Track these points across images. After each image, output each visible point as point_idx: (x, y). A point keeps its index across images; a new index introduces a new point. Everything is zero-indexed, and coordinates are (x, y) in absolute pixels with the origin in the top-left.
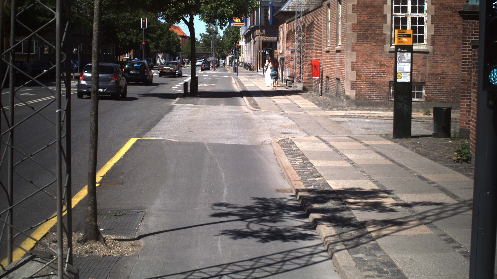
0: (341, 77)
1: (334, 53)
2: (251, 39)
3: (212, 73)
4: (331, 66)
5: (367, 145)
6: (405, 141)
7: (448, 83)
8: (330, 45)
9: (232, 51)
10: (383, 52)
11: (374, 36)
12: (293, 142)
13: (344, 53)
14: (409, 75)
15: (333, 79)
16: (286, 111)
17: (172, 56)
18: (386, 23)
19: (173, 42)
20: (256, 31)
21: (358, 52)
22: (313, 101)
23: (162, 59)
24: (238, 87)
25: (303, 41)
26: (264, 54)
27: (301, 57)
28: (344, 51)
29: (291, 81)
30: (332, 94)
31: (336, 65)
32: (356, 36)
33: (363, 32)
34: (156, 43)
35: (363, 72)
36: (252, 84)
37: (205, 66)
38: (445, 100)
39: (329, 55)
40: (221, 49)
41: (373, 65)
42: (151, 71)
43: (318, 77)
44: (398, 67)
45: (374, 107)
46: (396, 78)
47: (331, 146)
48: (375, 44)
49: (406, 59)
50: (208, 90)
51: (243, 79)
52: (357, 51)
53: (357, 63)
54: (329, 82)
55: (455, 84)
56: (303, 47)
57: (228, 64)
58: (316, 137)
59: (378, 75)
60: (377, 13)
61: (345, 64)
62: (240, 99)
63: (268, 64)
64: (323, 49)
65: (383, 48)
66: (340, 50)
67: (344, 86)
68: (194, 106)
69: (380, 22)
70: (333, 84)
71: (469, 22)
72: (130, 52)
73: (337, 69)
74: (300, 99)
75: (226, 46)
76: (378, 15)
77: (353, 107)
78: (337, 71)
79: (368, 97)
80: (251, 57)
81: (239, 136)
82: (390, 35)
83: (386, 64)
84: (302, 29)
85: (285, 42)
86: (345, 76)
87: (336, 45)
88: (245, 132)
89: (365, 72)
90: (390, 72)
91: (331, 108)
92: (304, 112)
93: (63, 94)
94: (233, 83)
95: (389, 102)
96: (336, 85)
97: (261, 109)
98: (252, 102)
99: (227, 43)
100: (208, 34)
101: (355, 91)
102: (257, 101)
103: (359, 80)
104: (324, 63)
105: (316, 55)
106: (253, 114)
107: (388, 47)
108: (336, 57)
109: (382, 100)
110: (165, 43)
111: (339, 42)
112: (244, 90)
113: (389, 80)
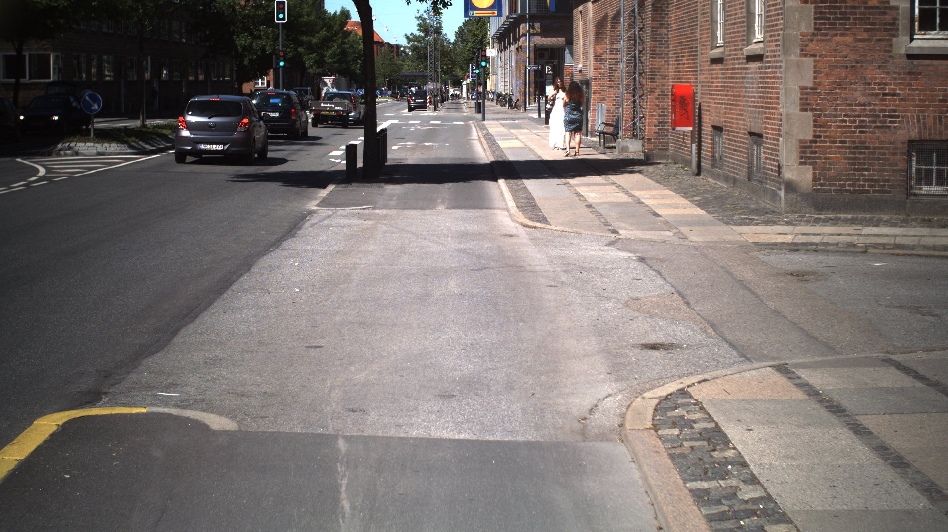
0: (766, 128)
1: (741, 64)
2: (510, 44)
3: (428, 116)
4: (730, 100)
8: (725, 43)
9: (472, 70)
10: (890, 57)
11: (864, 14)
13: (777, 62)
15: (738, 133)
16: (622, 229)
17: (353, 82)
19: (354, 53)
20: (521, 26)
21: (818, 58)
22: (685, 193)
23: (333, 87)
24: (485, 150)
25: (639, 37)
26: (540, 74)
27: (635, 78)
28: (775, 56)
29: (611, 135)
30: (734, 173)
31: (748, 97)
32: (813, 14)
33: (831, 2)
34: (318, 55)
35: (835, 116)
36: (517, 141)
37: (416, 101)
39: (722, 69)
40: (449, 66)
41: (863, 95)
43: (691, 129)
45: (864, 211)
48: (866, 35)
50: (412, 159)
51: (497, 129)
52: (814, 56)
53: (816, 89)
54: (722, 140)
56: (641, 52)
57: (465, 95)
58: (779, 369)
59: (875, 122)
61: (782, 92)
62: (492, 186)
63: (555, 95)
64: (702, 54)
65: (891, 46)
66: (762, 53)
67: (777, 156)
68: (366, 214)
70: (736, 146)
72: (267, 75)
73: (750, 106)
74: (648, 188)
75: (460, 59)
77: (807, 213)
78: (751, 112)
79: (849, 186)
80: (512, 80)
81: (487, 370)
82: (909, 10)
83: (898, 92)
84: (636, 10)
85: (590, 44)
86: (780, 125)
87: (745, 42)
88: (512, 345)
89: (840, 115)
90: (909, 114)
91: (747, 218)
92: (675, 231)
93: (42, 179)
94: (473, 138)
95: (907, 198)
96: (747, 149)
97: (551, 222)
98: (522, 198)
99: (462, 53)
100: (422, 34)
101: (811, 167)
102: (534, 194)
103: (822, 139)
104: (706, 90)
105: (679, 72)
106: (529, 242)
107: (903, 45)
108: (746, 73)
109: (886, 192)
110: (335, 55)
111: (754, 34)
112: (500, 159)
113: (907, 138)
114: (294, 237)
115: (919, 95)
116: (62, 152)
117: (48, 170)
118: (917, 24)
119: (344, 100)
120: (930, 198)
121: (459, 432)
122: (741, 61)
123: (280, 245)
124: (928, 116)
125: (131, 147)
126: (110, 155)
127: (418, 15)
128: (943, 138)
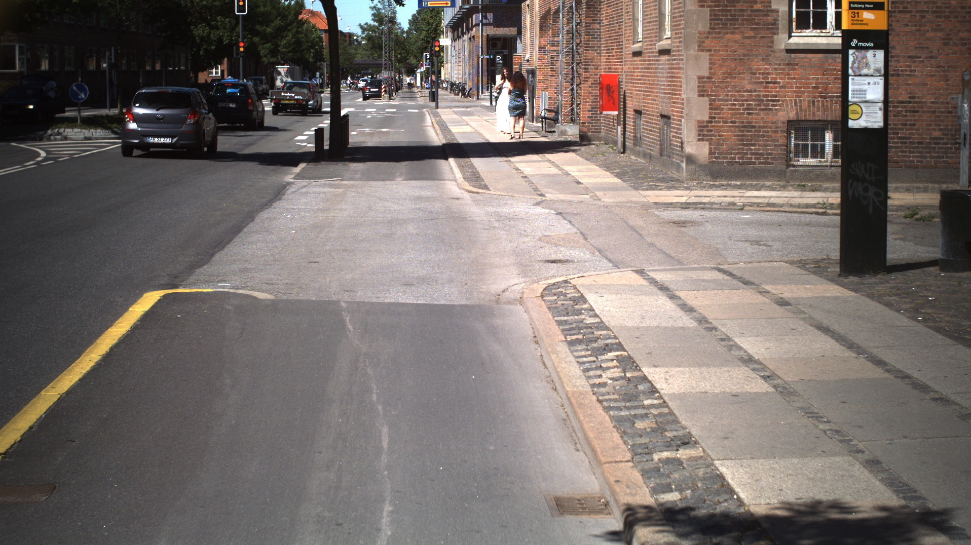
0: (673, 111)
1: (655, 56)
2: (463, 34)
3: (384, 104)
4: (647, 88)
5: (783, 303)
6: (875, 284)
7: (925, 123)
8: (643, 38)
9: (426, 59)
10: (772, 51)
11: (750, 16)
12: (582, 296)
13: (680, 55)
14: (880, 109)
15: (653, 115)
16: (548, 193)
17: (306, 71)
19: (307, 42)
20: (474, 17)
21: (712, 53)
22: (607, 168)
23: (287, 77)
24: (437, 135)
25: (577, 31)
26: (491, 63)
27: (572, 68)
28: (679, 51)
29: (551, 120)
30: (650, 150)
31: (660, 85)
32: (708, 16)
34: (272, 45)
35: (727, 100)
36: (468, 127)
37: (372, 90)
38: (918, 161)
39: (641, 61)
40: (403, 55)
41: (750, 83)
42: (261, 102)
43: (616, 113)
44: (851, 88)
45: (752, 179)
46: (845, 117)
47: (687, 309)
48: (751, 34)
49: (873, 67)
50: (371, 142)
51: (450, 116)
52: (710, 50)
53: (711, 78)
54: (642, 122)
55: (940, 125)
56: (578, 44)
57: (419, 84)
58: (637, 272)
59: (759, 105)
61: (683, 81)
62: (442, 163)
63: (502, 84)
64: (626, 48)
65: (772, 42)
66: (669, 48)
67: (681, 134)
68: (335, 185)
70: (651, 127)
72: (221, 63)
73: (661, 93)
74: (578, 164)
75: (414, 48)
77: (703, 180)
78: (662, 98)
79: (739, 158)
80: (465, 69)
81: (436, 273)
82: (788, 13)
83: (778, 80)
84: (574, 6)
85: (536, 35)
86: (682, 108)
87: (657, 38)
88: (453, 261)
89: (731, 99)
90: (788, 99)
91: (654, 185)
92: (591, 194)
93: (45, 159)
94: (427, 124)
95: (787, 168)
96: (660, 129)
97: (491, 189)
98: (469, 172)
99: (416, 42)
100: (377, 24)
101: (707, 143)
102: (479, 169)
103: (717, 120)
104: (629, 79)
105: (609, 62)
106: (472, 203)
107: (783, 41)
108: (658, 64)
109: (769, 163)
110: (290, 44)
111: (665, 31)
112: (452, 142)
113: (787, 119)
114: (280, 199)
115: (796, 83)
116: (52, 137)
117: (48, 152)
118: (794, 24)
119: (303, 88)
120: (805, 168)
121: (417, 301)
122: (655, 54)
123: (271, 205)
124: (804, 100)
125: (114, 132)
126: (97, 140)
127: (373, 5)
128: (817, 118)
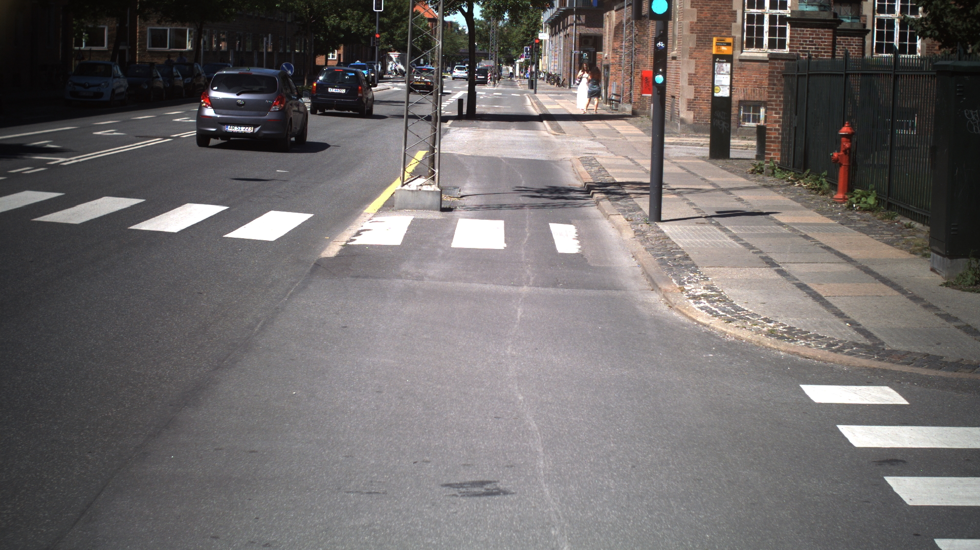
0: (676, 93)
1: (670, 60)
2: (560, 31)
3: (490, 90)
5: (674, 163)
6: (723, 163)
9: (526, 51)
12: (595, 159)
13: (680, 61)
14: (728, 89)
15: (669, 97)
16: (599, 136)
18: (735, 22)
20: (569, 17)
21: (697, 60)
24: (536, 110)
25: (635, 40)
26: (581, 57)
27: (632, 65)
28: (679, 58)
29: (617, 102)
30: (666, 117)
31: (672, 78)
32: (695, 39)
33: (704, 33)
35: (704, 88)
36: (558, 105)
40: (506, 47)
42: (369, 89)
43: (650, 95)
44: (716, 79)
49: (725, 71)
51: (545, 99)
52: (696, 58)
53: (695, 75)
56: (635, 49)
57: (518, 74)
58: (624, 156)
60: (723, 8)
61: (681, 76)
62: (539, 124)
63: (583, 75)
66: (676, 56)
67: (678, 106)
69: (727, 21)
71: (797, 30)
72: (338, 49)
73: (672, 83)
75: (515, 41)
76: (725, 11)
77: (689, 133)
78: (672, 85)
80: (561, 62)
82: (741, 38)
84: (634, 23)
85: (611, 41)
86: (680, 92)
87: (672, 50)
89: (707, 87)
90: (739, 88)
92: (624, 137)
94: (528, 103)
95: (738, 128)
96: (671, 105)
97: (567, 133)
98: (555, 126)
101: (693, 112)
102: (561, 125)
103: (698, 99)
106: (555, 138)
107: (738, 54)
108: (672, 65)
111: (675, 46)
112: (546, 113)
113: (738, 99)
115: (744, 79)
118: (745, 45)
120: (749, 128)
124: (748, 89)
128: (756, 100)
